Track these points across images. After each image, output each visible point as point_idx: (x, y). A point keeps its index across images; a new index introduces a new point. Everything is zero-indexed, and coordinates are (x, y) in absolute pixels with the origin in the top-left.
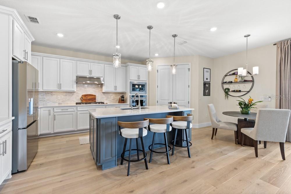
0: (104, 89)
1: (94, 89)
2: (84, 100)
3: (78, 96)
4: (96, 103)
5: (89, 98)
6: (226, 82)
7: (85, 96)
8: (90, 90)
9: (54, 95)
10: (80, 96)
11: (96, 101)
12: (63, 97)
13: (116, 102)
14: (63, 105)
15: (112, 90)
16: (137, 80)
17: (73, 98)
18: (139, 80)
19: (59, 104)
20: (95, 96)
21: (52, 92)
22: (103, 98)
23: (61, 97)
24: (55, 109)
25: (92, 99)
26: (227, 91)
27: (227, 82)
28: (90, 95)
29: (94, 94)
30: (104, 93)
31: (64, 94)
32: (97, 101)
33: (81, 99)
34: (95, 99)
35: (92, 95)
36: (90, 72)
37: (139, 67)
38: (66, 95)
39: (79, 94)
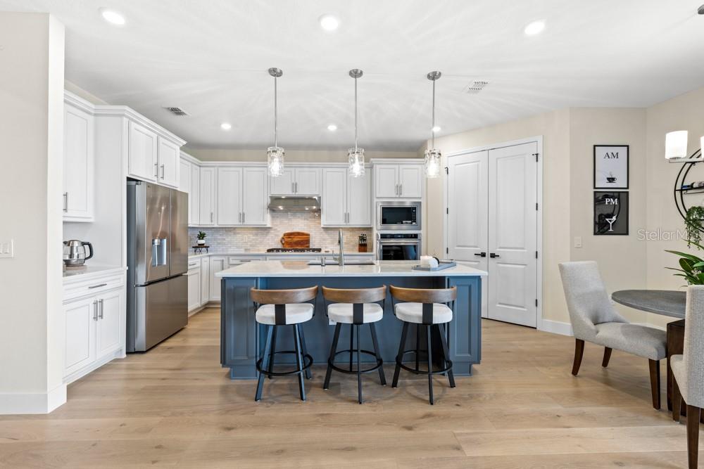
0: (325, 221)
1: (306, 221)
2: (286, 242)
3: (276, 235)
4: (309, 250)
5: (296, 239)
6: (691, 187)
7: (289, 235)
8: (299, 224)
9: (238, 233)
10: (282, 236)
11: (309, 246)
12: (252, 237)
13: (352, 250)
14: (252, 253)
15: (338, 221)
16: (396, 198)
17: (269, 239)
18: (399, 198)
19: (246, 250)
20: (309, 235)
21: (235, 228)
22: (324, 240)
23: (248, 237)
24: (231, 258)
25: (302, 241)
26: (695, 216)
27: (695, 186)
28: (299, 234)
29: (306, 232)
30: (326, 229)
31: (254, 232)
32: (311, 246)
33: (281, 241)
34: (308, 241)
35: (303, 234)
36: (295, 186)
37: (400, 166)
38: (257, 235)
39: (279, 231)
